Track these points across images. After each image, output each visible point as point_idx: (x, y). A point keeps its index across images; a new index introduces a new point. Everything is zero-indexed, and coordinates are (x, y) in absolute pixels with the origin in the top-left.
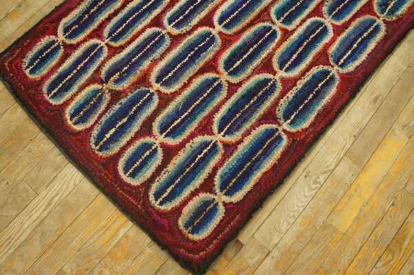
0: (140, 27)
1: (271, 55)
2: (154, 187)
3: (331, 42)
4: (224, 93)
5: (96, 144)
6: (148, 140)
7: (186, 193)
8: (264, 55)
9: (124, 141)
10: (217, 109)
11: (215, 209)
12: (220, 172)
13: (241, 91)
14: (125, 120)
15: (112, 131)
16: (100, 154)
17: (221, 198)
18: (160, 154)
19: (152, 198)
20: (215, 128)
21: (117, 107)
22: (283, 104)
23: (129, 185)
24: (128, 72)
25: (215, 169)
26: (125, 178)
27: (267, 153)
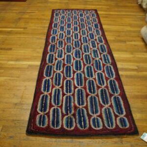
0: (61, 98)
1: (97, 85)
2: (106, 125)
3: (105, 75)
4: (97, 98)
5: (82, 128)
6: (92, 118)
7: (114, 121)
8: (95, 86)
9: (88, 122)
10: (99, 101)
11: (124, 119)
12: (115, 112)
13: (100, 95)
14: (82, 118)
15: (83, 123)
16: (86, 129)
17: (122, 116)
18: (99, 118)
19: (109, 128)
20: (103, 105)
21: (77, 117)
22: (110, 91)
23: (101, 129)
24: (70, 109)
25: (114, 112)
26: (97, 129)
27: (119, 101)
